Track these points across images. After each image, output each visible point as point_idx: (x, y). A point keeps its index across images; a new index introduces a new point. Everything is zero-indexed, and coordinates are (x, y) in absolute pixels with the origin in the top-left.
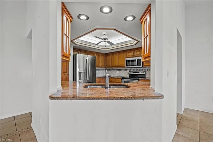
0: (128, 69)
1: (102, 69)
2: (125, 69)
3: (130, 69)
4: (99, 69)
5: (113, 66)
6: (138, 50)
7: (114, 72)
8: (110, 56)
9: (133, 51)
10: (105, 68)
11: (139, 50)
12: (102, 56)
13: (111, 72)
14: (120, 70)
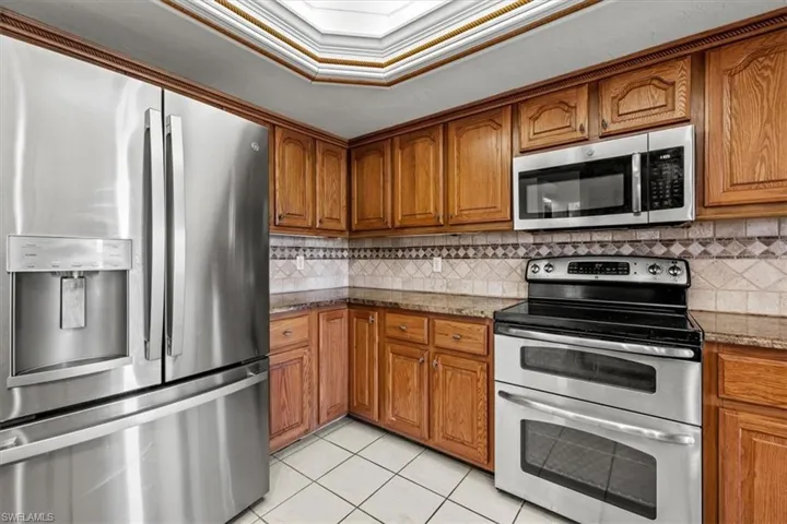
0: (516, 246)
1: (330, 244)
2: (495, 247)
3: (538, 245)
4: (309, 243)
5: (406, 223)
6: (645, 74)
7: (410, 267)
8: (383, 155)
9: (585, 89)
10: (350, 240)
11: (654, 72)
12: (327, 152)
13: (390, 262)
14: (452, 253)
